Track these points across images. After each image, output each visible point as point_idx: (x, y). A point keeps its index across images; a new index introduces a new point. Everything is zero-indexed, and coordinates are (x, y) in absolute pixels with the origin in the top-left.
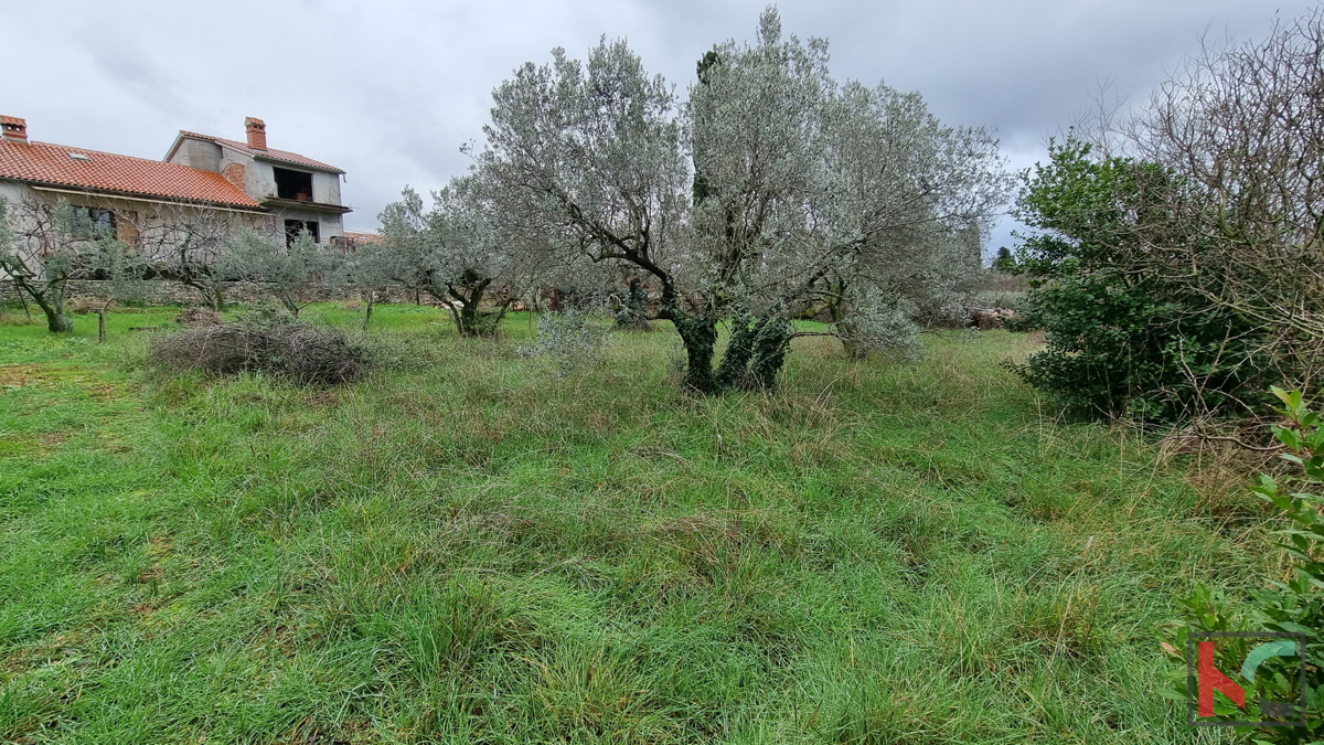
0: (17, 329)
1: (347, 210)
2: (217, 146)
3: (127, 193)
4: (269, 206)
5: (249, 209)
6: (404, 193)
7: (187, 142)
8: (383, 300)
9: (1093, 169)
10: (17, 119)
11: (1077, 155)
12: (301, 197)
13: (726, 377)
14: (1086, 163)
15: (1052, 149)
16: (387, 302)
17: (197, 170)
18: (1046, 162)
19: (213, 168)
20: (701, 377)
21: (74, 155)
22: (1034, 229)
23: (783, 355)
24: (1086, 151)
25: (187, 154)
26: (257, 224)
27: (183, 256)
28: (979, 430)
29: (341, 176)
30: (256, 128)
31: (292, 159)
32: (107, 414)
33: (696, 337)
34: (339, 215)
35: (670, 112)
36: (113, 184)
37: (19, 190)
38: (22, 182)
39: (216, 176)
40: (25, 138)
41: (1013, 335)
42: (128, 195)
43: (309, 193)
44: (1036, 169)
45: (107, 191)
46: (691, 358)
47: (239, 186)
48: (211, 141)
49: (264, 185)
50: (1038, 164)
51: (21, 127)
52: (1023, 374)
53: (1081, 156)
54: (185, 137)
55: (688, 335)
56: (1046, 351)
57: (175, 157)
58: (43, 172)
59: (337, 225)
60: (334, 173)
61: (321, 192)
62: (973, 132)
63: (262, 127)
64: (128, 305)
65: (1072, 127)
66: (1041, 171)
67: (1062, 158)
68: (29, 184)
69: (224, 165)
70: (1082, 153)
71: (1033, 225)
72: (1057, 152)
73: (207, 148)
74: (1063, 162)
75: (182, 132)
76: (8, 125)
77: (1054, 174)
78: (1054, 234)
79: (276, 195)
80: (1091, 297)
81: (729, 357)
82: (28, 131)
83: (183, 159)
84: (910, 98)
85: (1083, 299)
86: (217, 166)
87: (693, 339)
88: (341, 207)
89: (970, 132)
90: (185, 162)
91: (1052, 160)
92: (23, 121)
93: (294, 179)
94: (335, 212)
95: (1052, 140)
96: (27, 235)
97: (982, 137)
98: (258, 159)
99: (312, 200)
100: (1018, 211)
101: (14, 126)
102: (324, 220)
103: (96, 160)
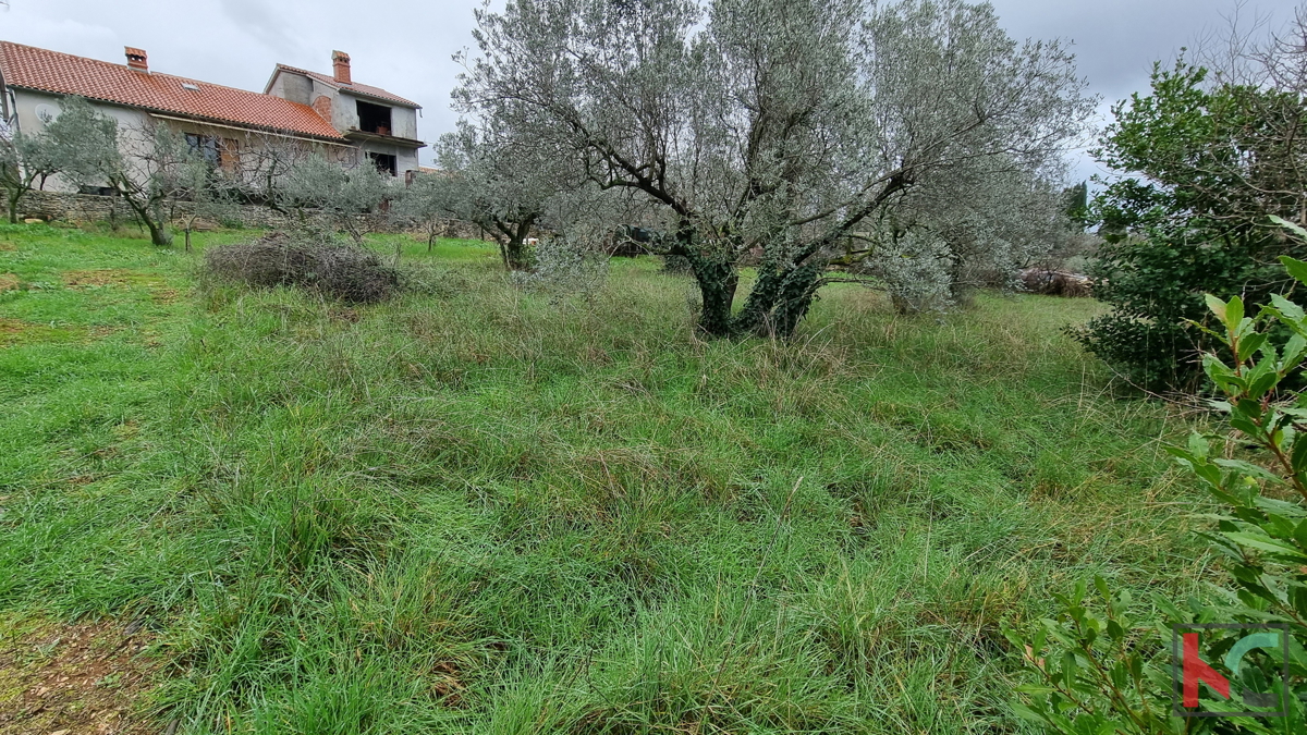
0: (130, 241)
1: (422, 144)
2: (308, 79)
3: (228, 123)
4: (352, 139)
5: (333, 141)
6: (458, 124)
7: (282, 75)
8: (451, 234)
9: (1204, 101)
10: (139, 51)
11: (1186, 82)
12: (381, 131)
13: (747, 322)
14: (1198, 94)
15: (1155, 77)
16: (455, 236)
17: (291, 102)
18: (1146, 91)
19: (304, 101)
20: (715, 320)
21: (186, 85)
22: (1118, 172)
23: (809, 302)
24: (1199, 78)
25: (282, 87)
26: (340, 155)
27: (270, 182)
28: (1013, 396)
29: (417, 111)
30: (342, 61)
31: (373, 93)
32: (160, 314)
33: (710, 276)
34: (415, 149)
35: (695, 26)
36: (218, 114)
37: (139, 116)
38: (142, 109)
39: (307, 108)
40: (146, 68)
41: (1101, 304)
42: (229, 125)
43: (388, 127)
44: (1131, 101)
45: (212, 120)
46: (705, 298)
47: (325, 120)
48: (302, 74)
49: (347, 117)
50: (1135, 96)
51: (142, 58)
52: (1086, 341)
53: (1192, 84)
54: (282, 70)
55: (701, 274)
56: (1111, 315)
57: (273, 89)
58: (159, 101)
59: (413, 159)
60: (411, 108)
61: (399, 127)
62: (1043, 47)
63: (347, 60)
64: (228, 226)
65: (1184, 49)
66: (1137, 103)
67: (1165, 86)
68: (148, 111)
69: (313, 98)
70: (1193, 82)
71: (1117, 167)
72: (1162, 79)
73: (300, 81)
74: (1168, 92)
75: (278, 65)
76: (132, 56)
77: (1154, 107)
78: (1141, 179)
79: (358, 128)
80: (1175, 253)
81: (753, 303)
82: (149, 62)
83: (279, 92)
84: (978, 10)
85: (1165, 256)
86: (308, 98)
87: (706, 277)
88: (417, 142)
89: (1039, 47)
90: (281, 95)
91: (1153, 89)
92: (144, 52)
93: (375, 113)
94: (411, 146)
95: (1156, 65)
96: (146, 158)
97: (1054, 53)
98: (343, 92)
99: (391, 134)
100: (1100, 150)
101: (137, 57)
102: (401, 154)
103: (204, 91)
